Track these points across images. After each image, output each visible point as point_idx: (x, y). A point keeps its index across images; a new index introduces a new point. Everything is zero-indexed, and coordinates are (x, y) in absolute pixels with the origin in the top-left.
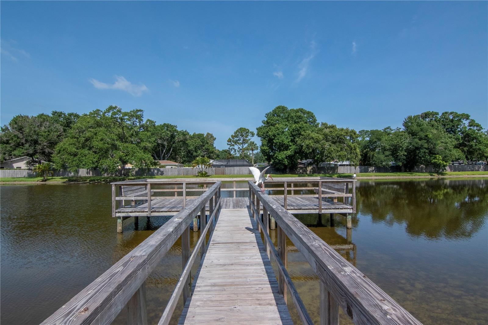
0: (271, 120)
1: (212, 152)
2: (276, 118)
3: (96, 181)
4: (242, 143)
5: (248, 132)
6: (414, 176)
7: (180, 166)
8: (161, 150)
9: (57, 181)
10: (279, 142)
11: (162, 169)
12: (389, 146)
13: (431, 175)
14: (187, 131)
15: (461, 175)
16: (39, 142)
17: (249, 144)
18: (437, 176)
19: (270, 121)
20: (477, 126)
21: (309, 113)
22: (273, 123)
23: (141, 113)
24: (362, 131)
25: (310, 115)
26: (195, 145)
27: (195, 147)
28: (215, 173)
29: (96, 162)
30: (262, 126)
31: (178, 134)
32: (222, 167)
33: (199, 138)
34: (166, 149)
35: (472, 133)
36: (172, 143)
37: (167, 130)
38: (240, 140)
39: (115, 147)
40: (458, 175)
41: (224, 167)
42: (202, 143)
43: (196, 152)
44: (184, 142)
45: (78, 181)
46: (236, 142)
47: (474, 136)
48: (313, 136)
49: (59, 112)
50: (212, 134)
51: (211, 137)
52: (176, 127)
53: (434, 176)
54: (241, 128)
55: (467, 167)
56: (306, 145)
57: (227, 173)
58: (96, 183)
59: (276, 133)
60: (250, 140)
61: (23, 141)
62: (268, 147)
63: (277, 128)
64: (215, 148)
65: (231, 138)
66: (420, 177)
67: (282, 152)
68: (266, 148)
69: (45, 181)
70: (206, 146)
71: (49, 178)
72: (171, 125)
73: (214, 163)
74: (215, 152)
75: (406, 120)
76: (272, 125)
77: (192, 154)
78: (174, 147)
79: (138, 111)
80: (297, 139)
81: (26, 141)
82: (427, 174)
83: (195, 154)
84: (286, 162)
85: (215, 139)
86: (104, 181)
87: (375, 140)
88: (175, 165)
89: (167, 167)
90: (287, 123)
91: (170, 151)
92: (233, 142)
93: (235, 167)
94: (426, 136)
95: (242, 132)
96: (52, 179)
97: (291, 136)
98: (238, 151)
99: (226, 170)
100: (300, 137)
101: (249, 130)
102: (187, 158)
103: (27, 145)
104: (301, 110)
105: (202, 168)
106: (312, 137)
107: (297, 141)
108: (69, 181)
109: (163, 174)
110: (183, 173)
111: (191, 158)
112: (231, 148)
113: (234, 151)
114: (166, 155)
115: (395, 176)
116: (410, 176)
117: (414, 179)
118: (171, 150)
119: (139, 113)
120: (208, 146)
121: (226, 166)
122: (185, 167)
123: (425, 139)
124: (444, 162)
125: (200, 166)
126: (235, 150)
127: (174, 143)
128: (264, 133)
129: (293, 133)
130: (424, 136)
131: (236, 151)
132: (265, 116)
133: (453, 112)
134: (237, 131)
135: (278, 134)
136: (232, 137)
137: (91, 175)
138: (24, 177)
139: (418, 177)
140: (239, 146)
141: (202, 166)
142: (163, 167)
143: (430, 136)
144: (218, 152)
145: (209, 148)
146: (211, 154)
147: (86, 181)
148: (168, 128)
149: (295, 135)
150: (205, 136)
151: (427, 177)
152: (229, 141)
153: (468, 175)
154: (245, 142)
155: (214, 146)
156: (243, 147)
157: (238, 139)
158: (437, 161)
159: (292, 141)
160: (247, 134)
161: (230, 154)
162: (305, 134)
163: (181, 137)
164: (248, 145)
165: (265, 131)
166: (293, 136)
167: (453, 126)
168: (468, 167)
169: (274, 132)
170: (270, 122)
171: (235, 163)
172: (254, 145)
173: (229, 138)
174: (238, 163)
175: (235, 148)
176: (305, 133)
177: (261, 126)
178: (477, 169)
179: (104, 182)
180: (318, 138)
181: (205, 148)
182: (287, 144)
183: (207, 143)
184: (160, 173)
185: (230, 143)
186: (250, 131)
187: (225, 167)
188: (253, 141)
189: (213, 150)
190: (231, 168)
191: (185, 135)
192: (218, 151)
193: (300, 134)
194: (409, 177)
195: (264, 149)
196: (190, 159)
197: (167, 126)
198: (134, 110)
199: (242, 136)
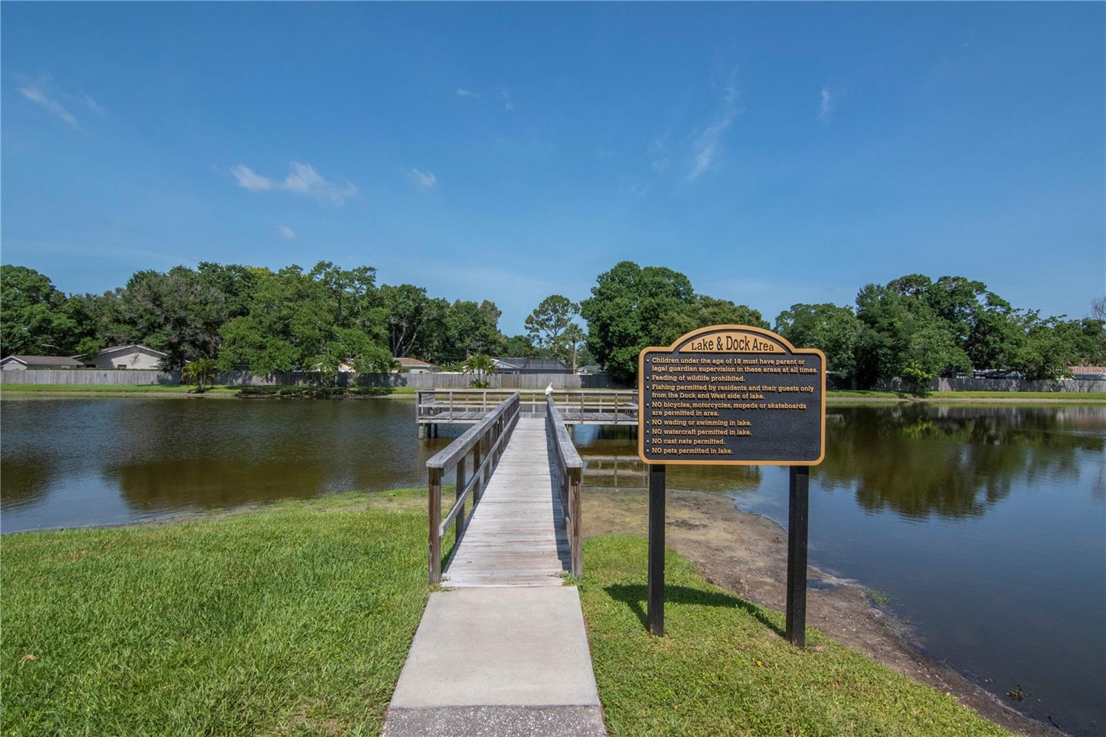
0: (608, 289)
1: (495, 342)
2: (616, 285)
3: (293, 394)
4: (554, 327)
5: (567, 305)
6: (869, 397)
7: (434, 370)
8: (394, 337)
9: (220, 392)
10: (619, 331)
11: (403, 375)
12: (826, 341)
13: (901, 397)
14: (446, 299)
15: (959, 397)
16: (189, 322)
17: (567, 329)
18: (912, 398)
19: (605, 291)
20: (1002, 306)
21: (677, 276)
22: (611, 294)
23: (372, 273)
24: (797, 305)
25: (680, 279)
26: (460, 327)
27: (460, 332)
28: (502, 383)
29: (298, 360)
30: (591, 298)
31: (429, 306)
32: (514, 373)
33: (468, 313)
34: (403, 334)
35: (989, 320)
36: (415, 324)
37: (408, 297)
38: (551, 320)
39: (331, 336)
40: (952, 397)
41: (518, 372)
42: (473, 323)
43: (462, 341)
44: (439, 322)
45: (260, 394)
46: (542, 324)
47: (991, 324)
48: (681, 321)
49: (212, 264)
50: (494, 304)
51: (490, 308)
52: (425, 292)
53: (906, 398)
54: (553, 296)
55: (985, 382)
56: (667, 338)
57: (523, 383)
58: (293, 398)
59: (614, 313)
60: (570, 319)
61: (161, 320)
62: (600, 338)
63: (618, 304)
64: (500, 331)
65: (533, 315)
66: (879, 400)
67: (624, 349)
68: (596, 340)
69: (202, 392)
70: (482, 329)
71: (208, 386)
72: (415, 287)
73: (501, 366)
74: (500, 340)
75: (861, 292)
76: (608, 298)
77: (453, 345)
78: (419, 332)
79: (366, 270)
80: (652, 326)
81: (166, 319)
82: (893, 394)
83: (460, 345)
84: (631, 367)
85: (501, 313)
86: (306, 393)
87: (801, 329)
88: (426, 368)
89: (413, 371)
90: (636, 295)
91: (411, 338)
92: (537, 323)
93: (539, 375)
94: (891, 324)
95: (555, 304)
96: (212, 388)
97: (641, 321)
98: (545, 341)
99: (523, 380)
100: (658, 323)
101: (568, 301)
102: (442, 352)
103: (168, 328)
104: (664, 272)
105: (479, 374)
106: (678, 323)
107: (651, 330)
108: (244, 392)
109: (406, 383)
110: (443, 383)
111: (452, 352)
112: (532, 334)
113: (538, 341)
114: (404, 347)
115: (833, 396)
116: (860, 397)
117: (869, 402)
118: (414, 337)
119: (369, 273)
120: (485, 330)
121: (522, 371)
122: (441, 371)
123: (888, 330)
124: (924, 372)
125: (476, 371)
126: (541, 340)
127: (418, 324)
128: (593, 312)
129: (645, 315)
130: (887, 325)
131: (543, 341)
132: (597, 281)
133: (959, 278)
134: (546, 302)
135: (620, 316)
136: (534, 313)
137: (274, 383)
138: (152, 384)
139: (876, 399)
140: (549, 332)
141: (479, 372)
142: (406, 370)
143: (898, 325)
144: (505, 340)
145: (488, 333)
146: (491, 346)
147: (275, 393)
148: (410, 294)
149: (649, 318)
150: (479, 307)
151: (893, 400)
152: (530, 320)
153: (972, 397)
154: (560, 323)
155: (498, 329)
156: (556, 333)
157: (546, 317)
158: (912, 370)
159: (644, 328)
160: (566, 308)
161: (529, 346)
162: (666, 317)
163: (435, 313)
164: (565, 332)
165: (595, 308)
166: (645, 319)
167: (952, 305)
168: (987, 384)
169: (611, 312)
170: (605, 293)
171: (539, 367)
172: (578, 332)
173: (529, 315)
174: (545, 367)
175: (541, 336)
176: (666, 315)
177: (588, 299)
178: (1004, 386)
179: (307, 397)
180: (689, 326)
181: (480, 333)
182: (634, 335)
183: (484, 323)
184: (400, 381)
185: (530, 326)
186: (571, 302)
187: (520, 373)
188: (575, 323)
189: (497, 336)
190: (532, 375)
191: (442, 308)
192: (506, 337)
193: (657, 317)
194: (857, 399)
195: (593, 343)
196: (449, 355)
197: (408, 291)
198: (360, 268)
199: (556, 311)
